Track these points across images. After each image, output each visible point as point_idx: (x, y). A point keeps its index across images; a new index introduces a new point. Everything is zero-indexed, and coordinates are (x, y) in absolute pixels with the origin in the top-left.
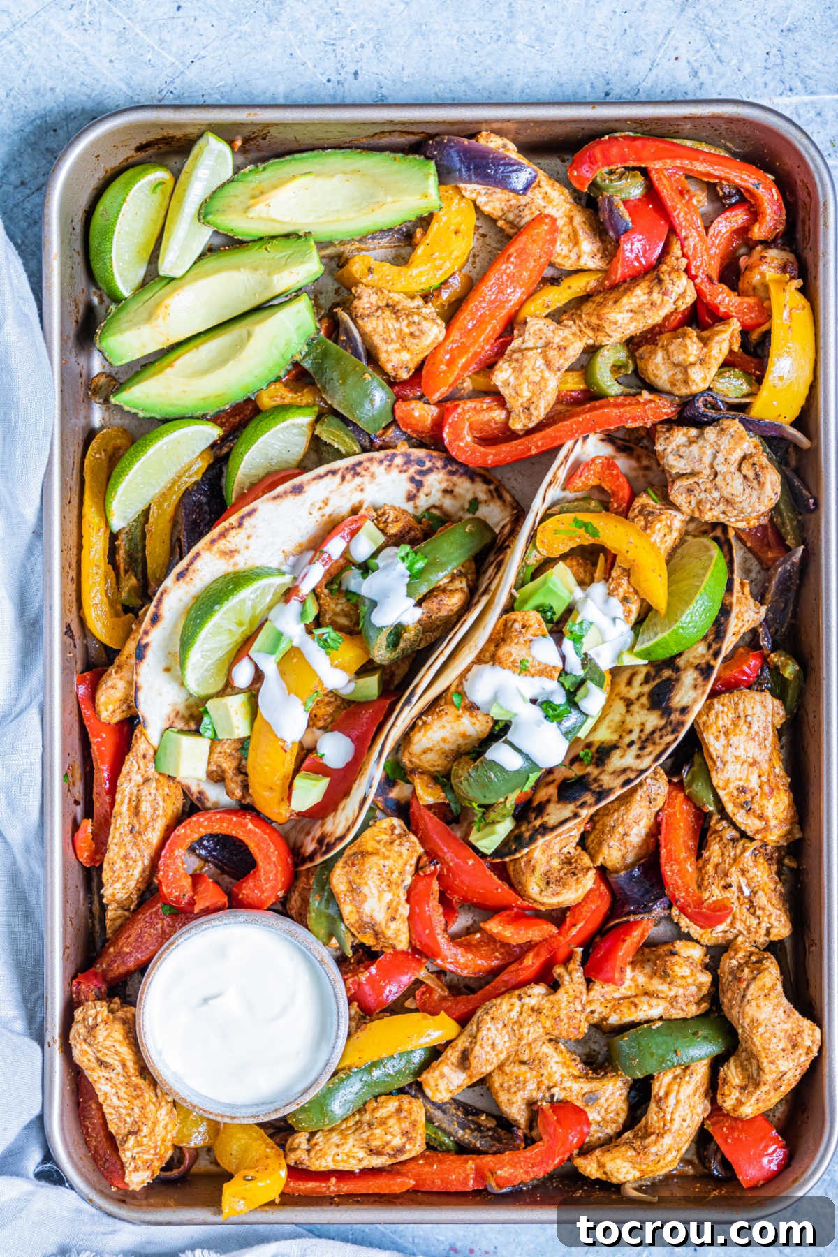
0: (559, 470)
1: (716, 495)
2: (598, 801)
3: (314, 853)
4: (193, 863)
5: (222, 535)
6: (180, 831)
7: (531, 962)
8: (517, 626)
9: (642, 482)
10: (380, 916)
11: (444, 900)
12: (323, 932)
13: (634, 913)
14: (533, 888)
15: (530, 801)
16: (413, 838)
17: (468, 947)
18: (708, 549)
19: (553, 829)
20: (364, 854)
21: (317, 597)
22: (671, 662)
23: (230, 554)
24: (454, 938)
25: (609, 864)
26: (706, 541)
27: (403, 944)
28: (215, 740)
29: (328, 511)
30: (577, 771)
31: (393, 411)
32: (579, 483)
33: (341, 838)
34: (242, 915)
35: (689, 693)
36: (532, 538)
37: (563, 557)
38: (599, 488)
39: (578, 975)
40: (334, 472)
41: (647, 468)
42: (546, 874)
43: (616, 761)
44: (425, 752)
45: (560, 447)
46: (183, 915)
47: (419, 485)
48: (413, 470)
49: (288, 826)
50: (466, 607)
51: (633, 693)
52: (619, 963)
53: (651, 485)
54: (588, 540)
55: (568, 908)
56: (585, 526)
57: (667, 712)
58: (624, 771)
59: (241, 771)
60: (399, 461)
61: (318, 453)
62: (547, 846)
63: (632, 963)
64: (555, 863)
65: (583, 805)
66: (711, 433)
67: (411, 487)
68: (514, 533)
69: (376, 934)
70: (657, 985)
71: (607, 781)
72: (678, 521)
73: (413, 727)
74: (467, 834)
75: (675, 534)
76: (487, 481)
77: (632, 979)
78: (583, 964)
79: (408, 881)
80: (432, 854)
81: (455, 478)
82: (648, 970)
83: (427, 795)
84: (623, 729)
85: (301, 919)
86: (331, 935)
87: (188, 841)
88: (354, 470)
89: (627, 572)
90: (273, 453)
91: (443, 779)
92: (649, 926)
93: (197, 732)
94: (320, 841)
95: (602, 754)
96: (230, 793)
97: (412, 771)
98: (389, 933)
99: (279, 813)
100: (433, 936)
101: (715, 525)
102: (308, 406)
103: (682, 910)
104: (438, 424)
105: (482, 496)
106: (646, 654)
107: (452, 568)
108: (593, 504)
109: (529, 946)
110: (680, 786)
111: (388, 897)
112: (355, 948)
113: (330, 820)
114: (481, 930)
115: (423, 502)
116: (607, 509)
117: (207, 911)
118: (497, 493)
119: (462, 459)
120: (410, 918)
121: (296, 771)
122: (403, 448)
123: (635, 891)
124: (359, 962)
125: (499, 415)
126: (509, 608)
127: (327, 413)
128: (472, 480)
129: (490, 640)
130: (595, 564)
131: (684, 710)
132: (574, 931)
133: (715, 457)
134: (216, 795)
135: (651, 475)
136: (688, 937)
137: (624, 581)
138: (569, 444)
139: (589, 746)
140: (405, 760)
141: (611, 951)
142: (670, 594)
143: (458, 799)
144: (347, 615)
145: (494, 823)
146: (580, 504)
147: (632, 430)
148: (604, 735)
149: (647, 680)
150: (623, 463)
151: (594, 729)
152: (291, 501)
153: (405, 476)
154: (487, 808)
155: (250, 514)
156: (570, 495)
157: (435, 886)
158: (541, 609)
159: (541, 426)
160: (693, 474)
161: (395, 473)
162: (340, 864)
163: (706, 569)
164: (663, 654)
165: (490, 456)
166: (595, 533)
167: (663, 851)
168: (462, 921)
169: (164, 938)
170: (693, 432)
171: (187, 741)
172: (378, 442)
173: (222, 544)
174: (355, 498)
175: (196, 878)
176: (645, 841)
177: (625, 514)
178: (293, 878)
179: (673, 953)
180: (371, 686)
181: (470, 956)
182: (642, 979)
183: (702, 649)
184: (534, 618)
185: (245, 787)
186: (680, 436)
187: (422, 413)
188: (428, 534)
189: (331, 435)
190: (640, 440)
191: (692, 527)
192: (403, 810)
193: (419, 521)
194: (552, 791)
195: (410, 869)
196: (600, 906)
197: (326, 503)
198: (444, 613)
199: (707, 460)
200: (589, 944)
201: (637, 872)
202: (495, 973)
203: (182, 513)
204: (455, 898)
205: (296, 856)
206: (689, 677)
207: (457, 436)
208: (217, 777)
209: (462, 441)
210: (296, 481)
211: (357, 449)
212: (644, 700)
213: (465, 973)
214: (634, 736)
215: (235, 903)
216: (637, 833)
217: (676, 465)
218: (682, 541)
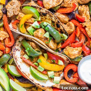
0: (14, 30)
1: (16, 8)
2: (59, 22)
3: (69, 61)
4: (72, 78)
5: (27, 76)
6: (67, 80)
7: (82, 30)
8: (36, 35)
9: (15, 19)
10: (77, 51)
11: (75, 43)
12: (80, 59)
13: (75, 16)
14: (72, 30)
15: (60, 32)
16: (66, 47)
17: (81, 39)
18: (24, 9)
19: (64, 28)
20: (69, 54)
21: (34, 63)
22: (40, 13)
23: (29, 74)
24: (80, 41)
25: (68, 20)
26: (23, 9)
27: (81, 48)
28: (54, 76)
29: (22, 62)
30: (55, 25)
31: (7, 54)
32: (16, 27)
33: (67, 58)
34: (78, 71)
35: (44, 11)
36: (24, 33)
37: (26, 29)
38: (16, 25)
39: (84, 23)
40: (16, 61)
41: (13, 18)
42: (70, 29)
43: (54, 20)
44: (54, 47)
45: (11, 30)
46: (79, 79)
47: (17, 49)
48: (15, 51)
49: (66, 65)
50: (34, 42)
51: (44, 18)
52: (82, 18)
53: (15, 17)
54: (23, 26)
55: (75, 25)
56: (21, 26)
57: (46, 14)
58: (55, 19)
59: (58, 72)
60: (14, 53)
61: (14, 64)
62: (66, 29)
63: (82, 16)
64: (69, 27)
65: (60, 24)
66: (8, 10)
67: (18, 51)
68: (23, 36)
69: (80, 52)
70: (85, 12)
71: (56, 21)
72: (20, 13)
73: (51, 48)
74: (65, 40)
75: (22, 14)
76: (16, 40)
77: (84, 16)
78: (82, 23)
79: (72, 48)
80: (68, 45)
81: (16, 45)
82: (82, 14)
83: (60, 46)
84: (49, 19)
85: (78, 62)
86: (80, 58)
87: (69, 79)
88: (16, 59)
89: (28, 20)
90: (14, 70)
91: (58, 44)
92: (76, 14)
93: (53, 78)
94: (67, 60)
95: (53, 22)
96: (62, 73)
97: (57, 48)
98: (80, 50)
99: (64, 66)
100: (80, 44)
101: (20, 8)
102: (7, 66)
103: (74, 9)
104: (9, 47)
105: (18, 41)
106: (39, 17)
107: (28, 44)
108: (18, 25)
109: (80, 30)
110: (57, 11)
111: (75, 50)
112: (82, 54)
113: (64, 59)
114: (78, 37)
115: (20, 49)
116: (19, 23)
117: (78, 75)
118: (18, 39)
119: (13, 44)
120: (77, 47)
121: (58, 64)
122: (12, 52)
123: (72, 16)
124: (84, 54)
125: (7, 39)
126: (33, 36)
127: (8, 63)
128: (16, 42)
129: (38, 38)
130: (27, 25)
131: (46, 11)
132: (78, 24)
133: (11, 9)
134: (62, 75)
135: (14, 17)
136: (78, 8)
137: (29, 20)
138: (10, 29)
139: (52, 24)
140: (56, 49)
141: (80, 19)
142: (30, 14)
143: (60, 41)
144: (36, 58)
145: (63, 36)
146: (18, 27)
147: (8, 20)
148: (50, 22)
149: (42, 17)
150: (13, 21)
151: (50, 23)
152: (21, 67)
153: (16, 52)
154: (61, 37)
155: (23, 72)
156: (17, 28)
157: (73, 44)
158: (33, 32)
159: (8, 33)
160: (13, 12)
161: (16, 53)
162: (70, 57)
163: (26, 9)
164: (39, 14)
165: (13, 40)
166: (22, 25)
167: (66, 13)
168: (77, 40)
169: (82, 81)
170: (8, 12)
171: (55, 80)
172: (12, 56)
173: (28, 76)
174: (20, 58)
175: (74, 77)
176: (65, 15)
177: (20, 21)
178: (73, 64)
179: (80, 10)
180: (45, 55)
181: (82, 39)
182: (84, 15)
183: (37, 9)
184: (35, 32)
185: (60, 71)
186: (8, 14)
187: (7, 50)
188: (24, 48)
189: (11, 62)
190: (9, 19)
191: (21, 11)
192: (62, 49)
193: (22, 49)
194: (58, 29)
195: (71, 48)
196: (74, 21)
197: (20, 62)
198: (35, 45)
199: (11, 10)
200: (80, 22)
201: (69, 16)
202: (84, 35)
203: (23, 82)
204: (74, 41)
205: (70, 63)
206: (41, 11)
207: (10, 45)
208: (59, 75)
209: (11, 44)
210: (18, 66)
211: (13, 59)
212: (45, 17)
213: (84, 39)
214: (50, 18)
215: (77, 72)
216: (64, 16)
217: (12, 14)
218: (23, 13)
